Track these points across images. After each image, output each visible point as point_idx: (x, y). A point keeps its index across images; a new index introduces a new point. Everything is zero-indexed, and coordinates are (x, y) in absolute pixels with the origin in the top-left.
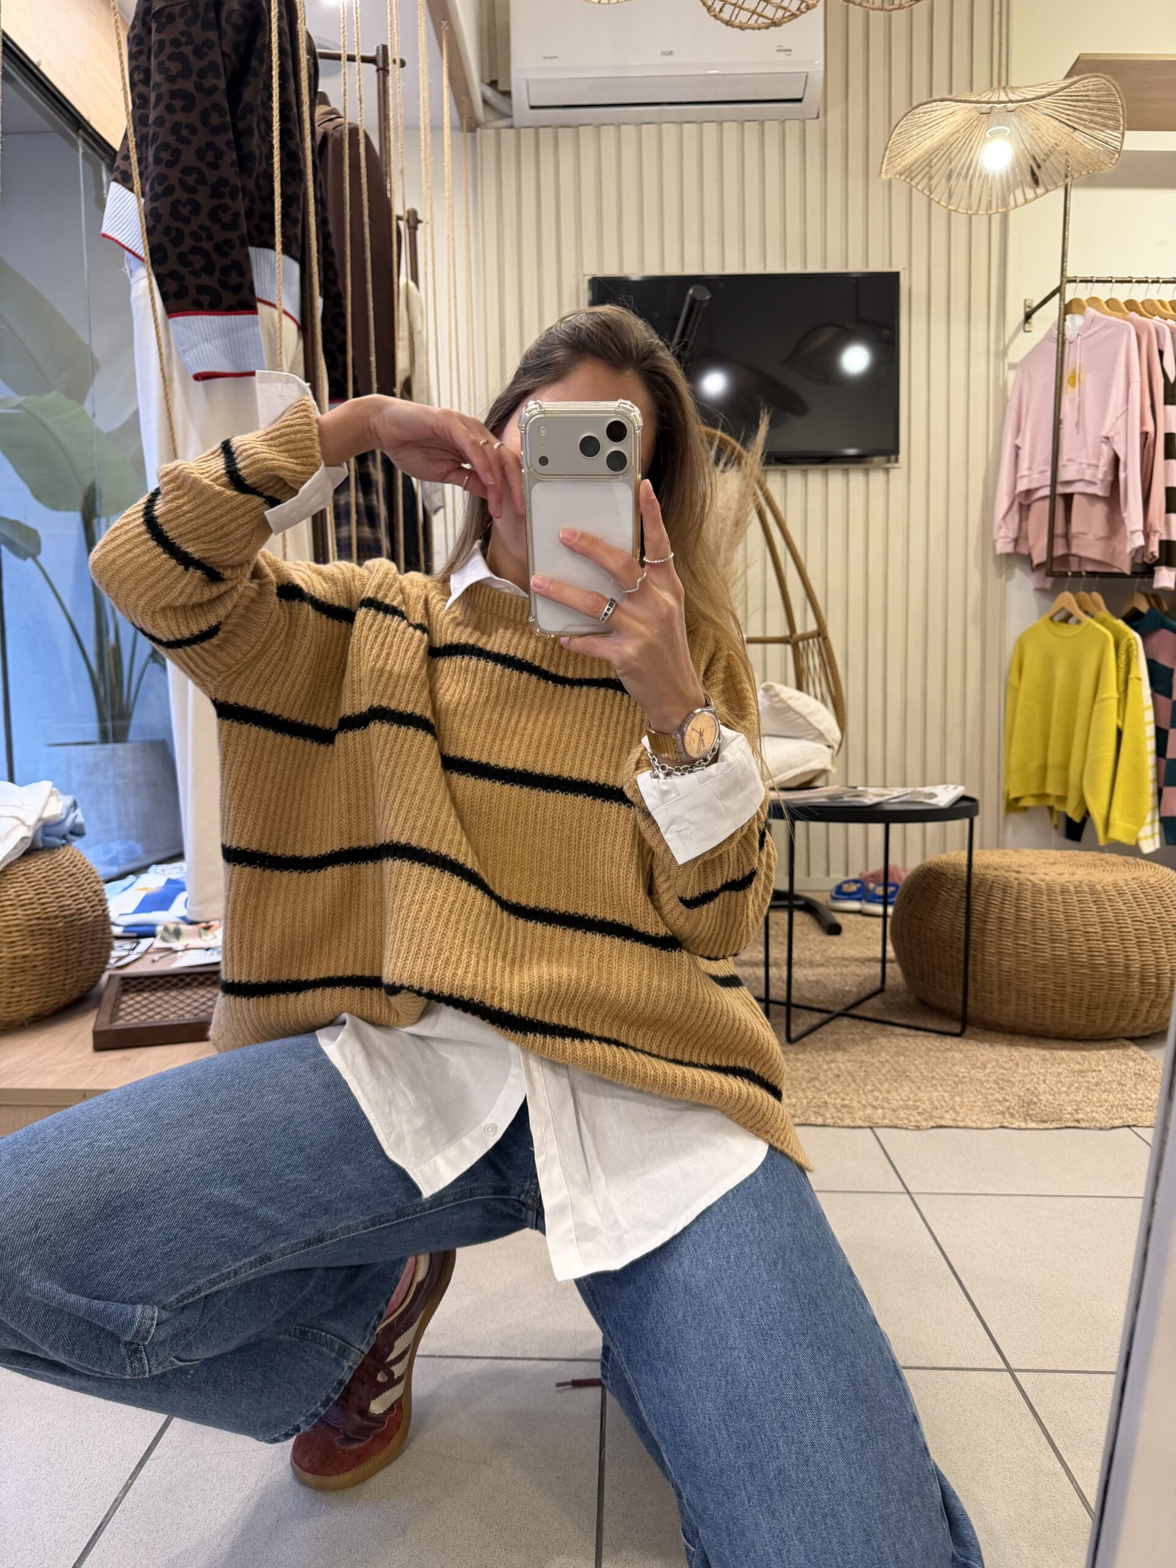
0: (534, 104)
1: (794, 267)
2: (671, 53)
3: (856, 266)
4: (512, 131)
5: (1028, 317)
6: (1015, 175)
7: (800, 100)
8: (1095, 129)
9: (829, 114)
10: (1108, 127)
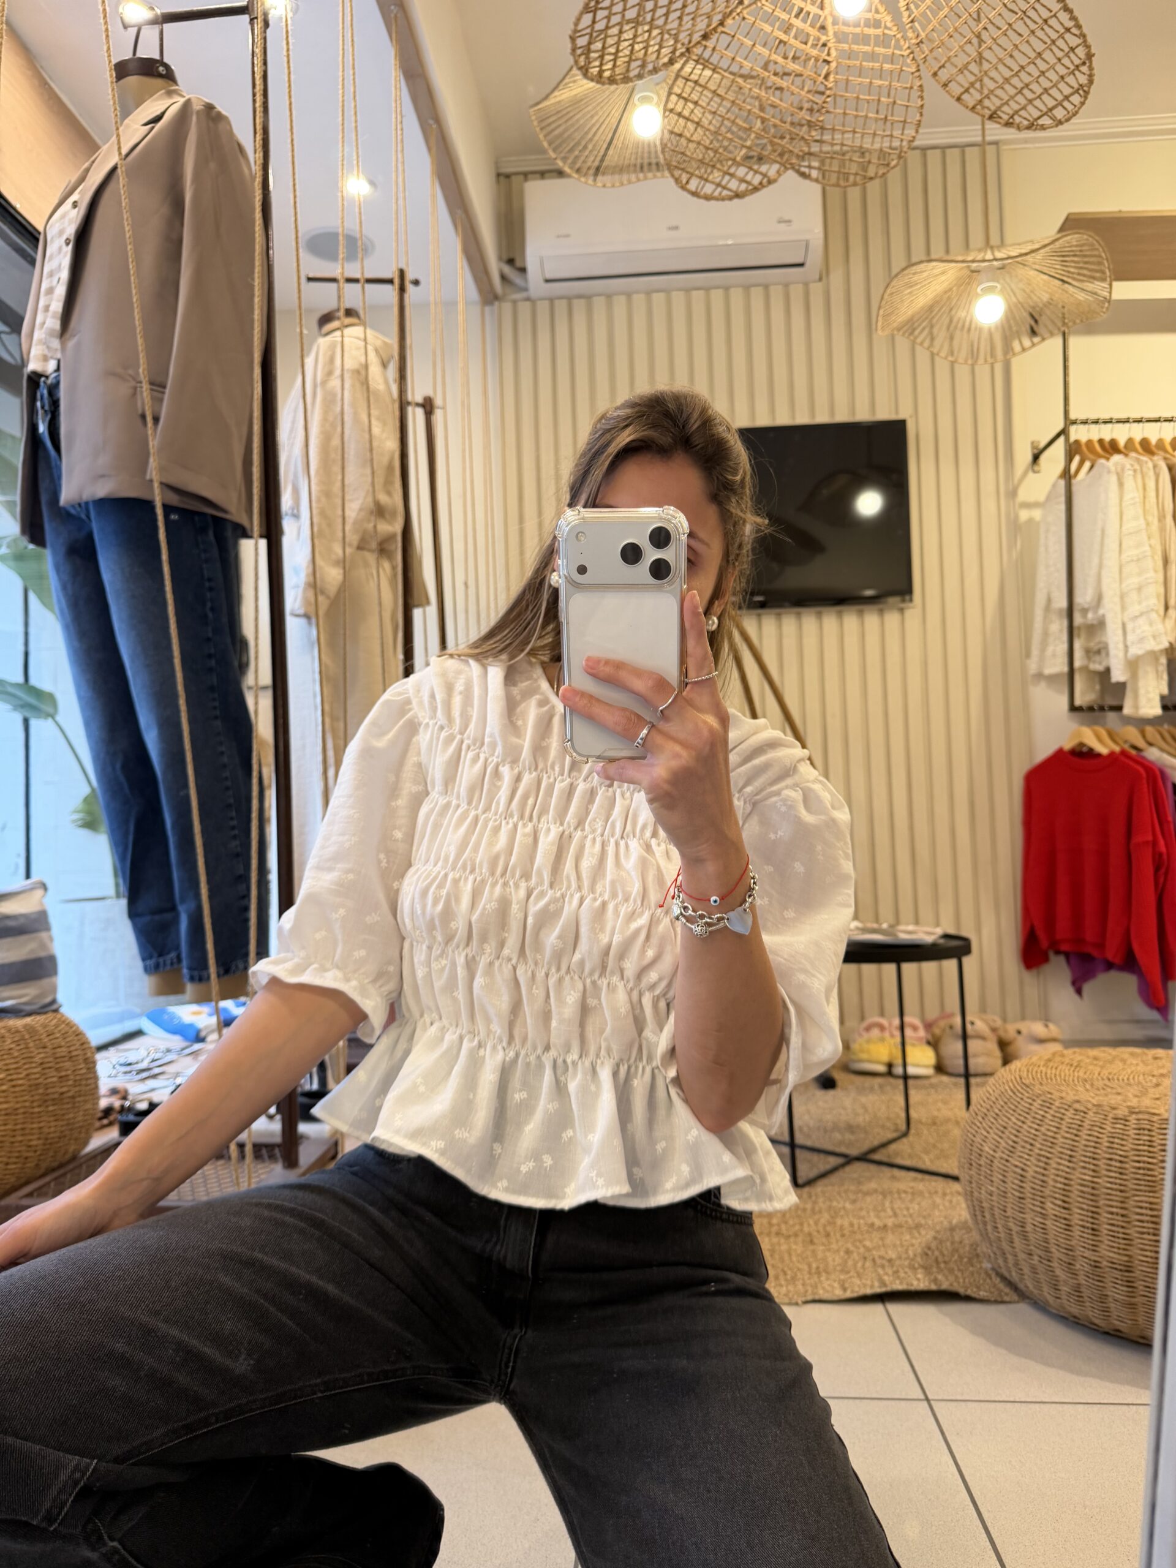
0: (549, 276)
1: (802, 419)
2: (676, 228)
3: (863, 415)
4: (528, 303)
5: (1036, 458)
6: (1010, 327)
7: (801, 265)
8: (1082, 281)
9: (832, 276)
10: (1094, 278)
